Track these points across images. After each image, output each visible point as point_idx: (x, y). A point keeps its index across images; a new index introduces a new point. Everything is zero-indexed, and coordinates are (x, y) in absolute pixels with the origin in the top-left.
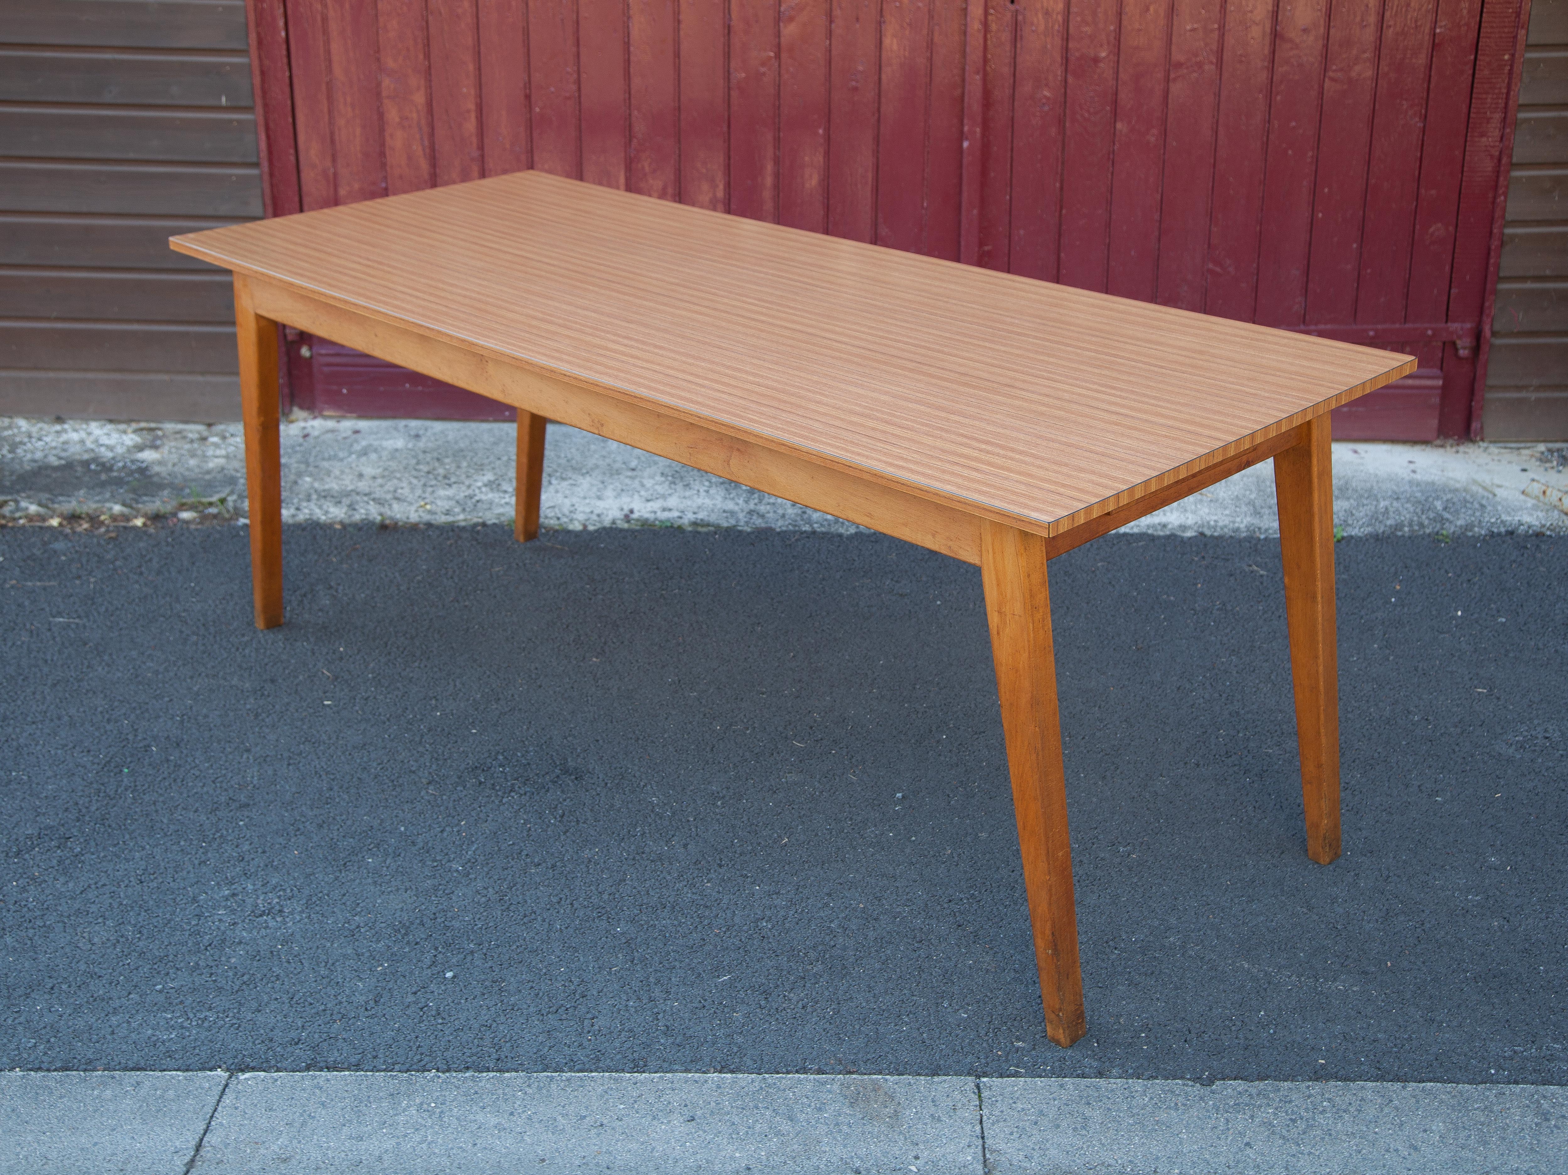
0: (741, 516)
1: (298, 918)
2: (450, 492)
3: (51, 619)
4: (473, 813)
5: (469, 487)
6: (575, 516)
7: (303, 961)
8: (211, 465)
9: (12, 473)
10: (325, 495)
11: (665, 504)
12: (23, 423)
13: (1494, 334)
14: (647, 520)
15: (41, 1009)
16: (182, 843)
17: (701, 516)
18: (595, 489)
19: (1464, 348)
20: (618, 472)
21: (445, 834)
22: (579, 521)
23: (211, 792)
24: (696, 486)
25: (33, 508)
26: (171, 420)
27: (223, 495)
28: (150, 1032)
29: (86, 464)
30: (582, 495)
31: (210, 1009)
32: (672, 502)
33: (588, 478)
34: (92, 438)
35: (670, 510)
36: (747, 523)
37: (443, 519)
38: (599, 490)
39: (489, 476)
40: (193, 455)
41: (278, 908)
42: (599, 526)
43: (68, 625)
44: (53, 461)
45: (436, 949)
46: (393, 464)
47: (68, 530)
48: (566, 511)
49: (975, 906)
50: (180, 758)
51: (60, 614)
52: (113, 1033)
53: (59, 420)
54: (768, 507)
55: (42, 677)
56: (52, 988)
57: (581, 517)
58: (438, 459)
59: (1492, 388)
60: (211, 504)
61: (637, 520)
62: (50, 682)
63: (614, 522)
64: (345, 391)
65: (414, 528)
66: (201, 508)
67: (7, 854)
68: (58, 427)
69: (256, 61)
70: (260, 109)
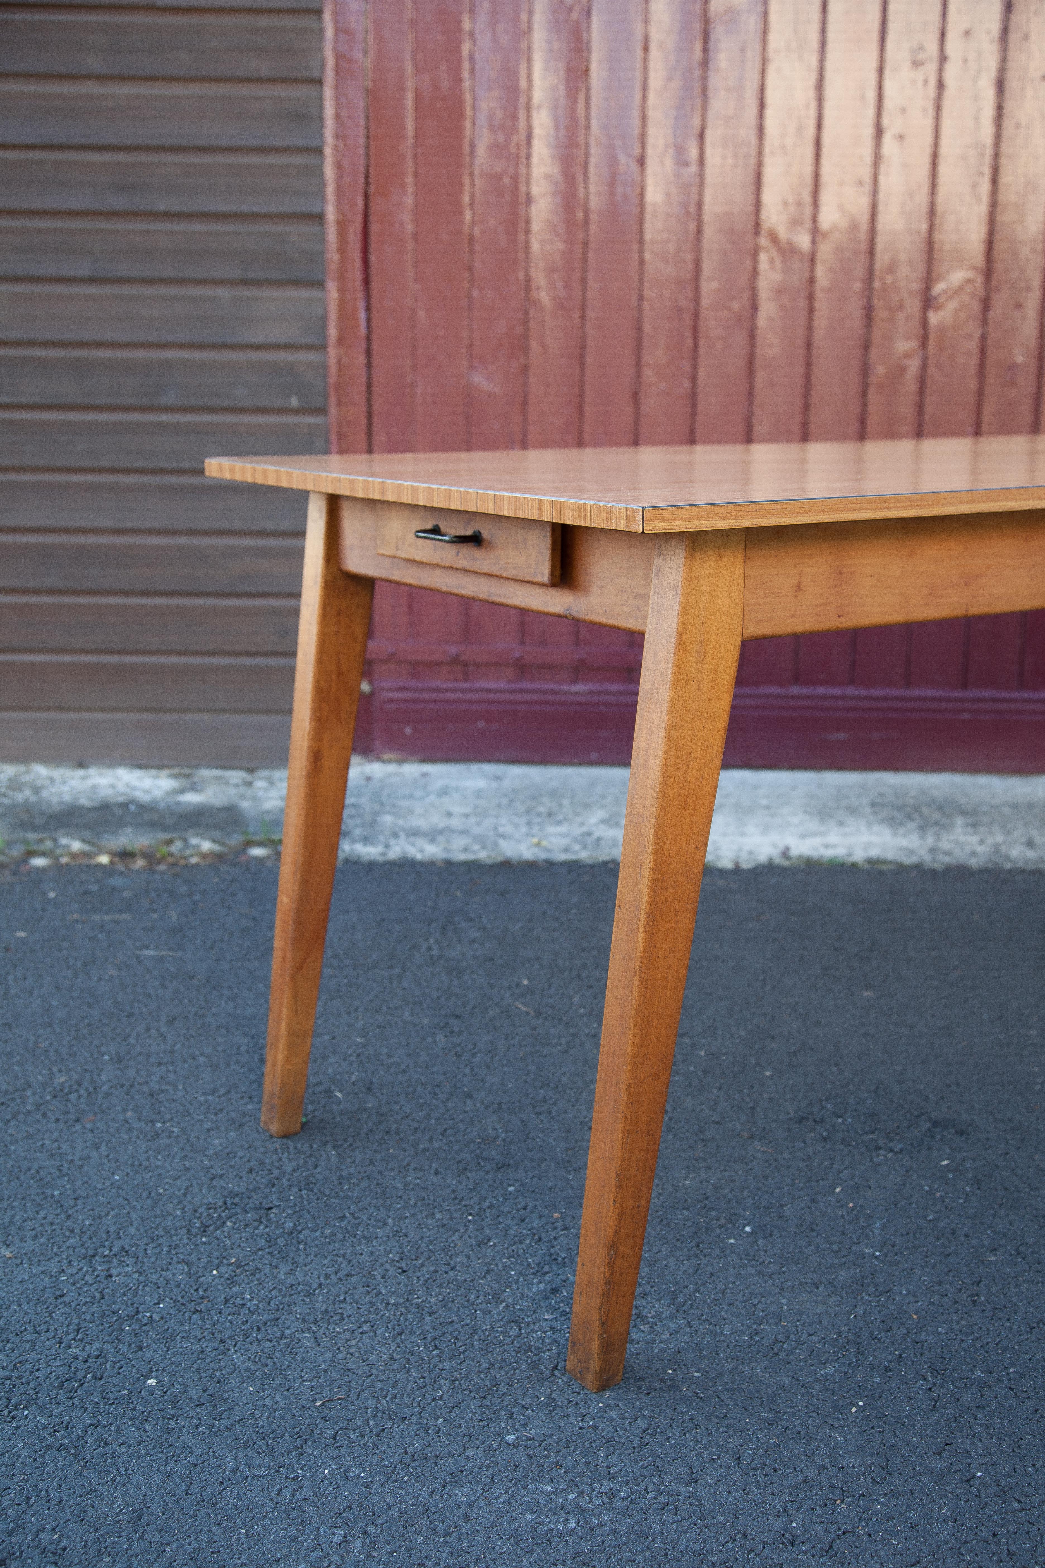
0: (923, 853)
2: (563, 828)
3: (137, 952)
4: (844, 1176)
5: (581, 824)
7: (721, 1395)
8: (267, 806)
9: (41, 813)
10: (415, 833)
11: (826, 842)
12: (41, 769)
14: (810, 857)
15: (331, 1473)
16: (438, 1216)
17: (874, 852)
20: (751, 810)
21: (822, 1206)
22: (728, 859)
24: (853, 822)
25: (76, 845)
26: (206, 766)
28: (530, 1516)
29: (124, 805)
31: (612, 1478)
32: (832, 838)
34: (122, 783)
35: (833, 846)
37: (565, 856)
39: (601, 814)
40: (243, 797)
42: (754, 863)
43: (162, 958)
44: (85, 802)
46: (482, 803)
47: (121, 867)
50: (379, 1104)
51: (146, 947)
52: (467, 1519)
53: (81, 765)
54: (951, 844)
55: (151, 1013)
57: (729, 854)
58: (533, 798)
61: (799, 857)
62: (163, 1018)
63: (770, 859)
64: (408, 731)
65: (532, 865)
67: (189, 1230)
68: (81, 772)
69: (332, 360)
70: (333, 411)
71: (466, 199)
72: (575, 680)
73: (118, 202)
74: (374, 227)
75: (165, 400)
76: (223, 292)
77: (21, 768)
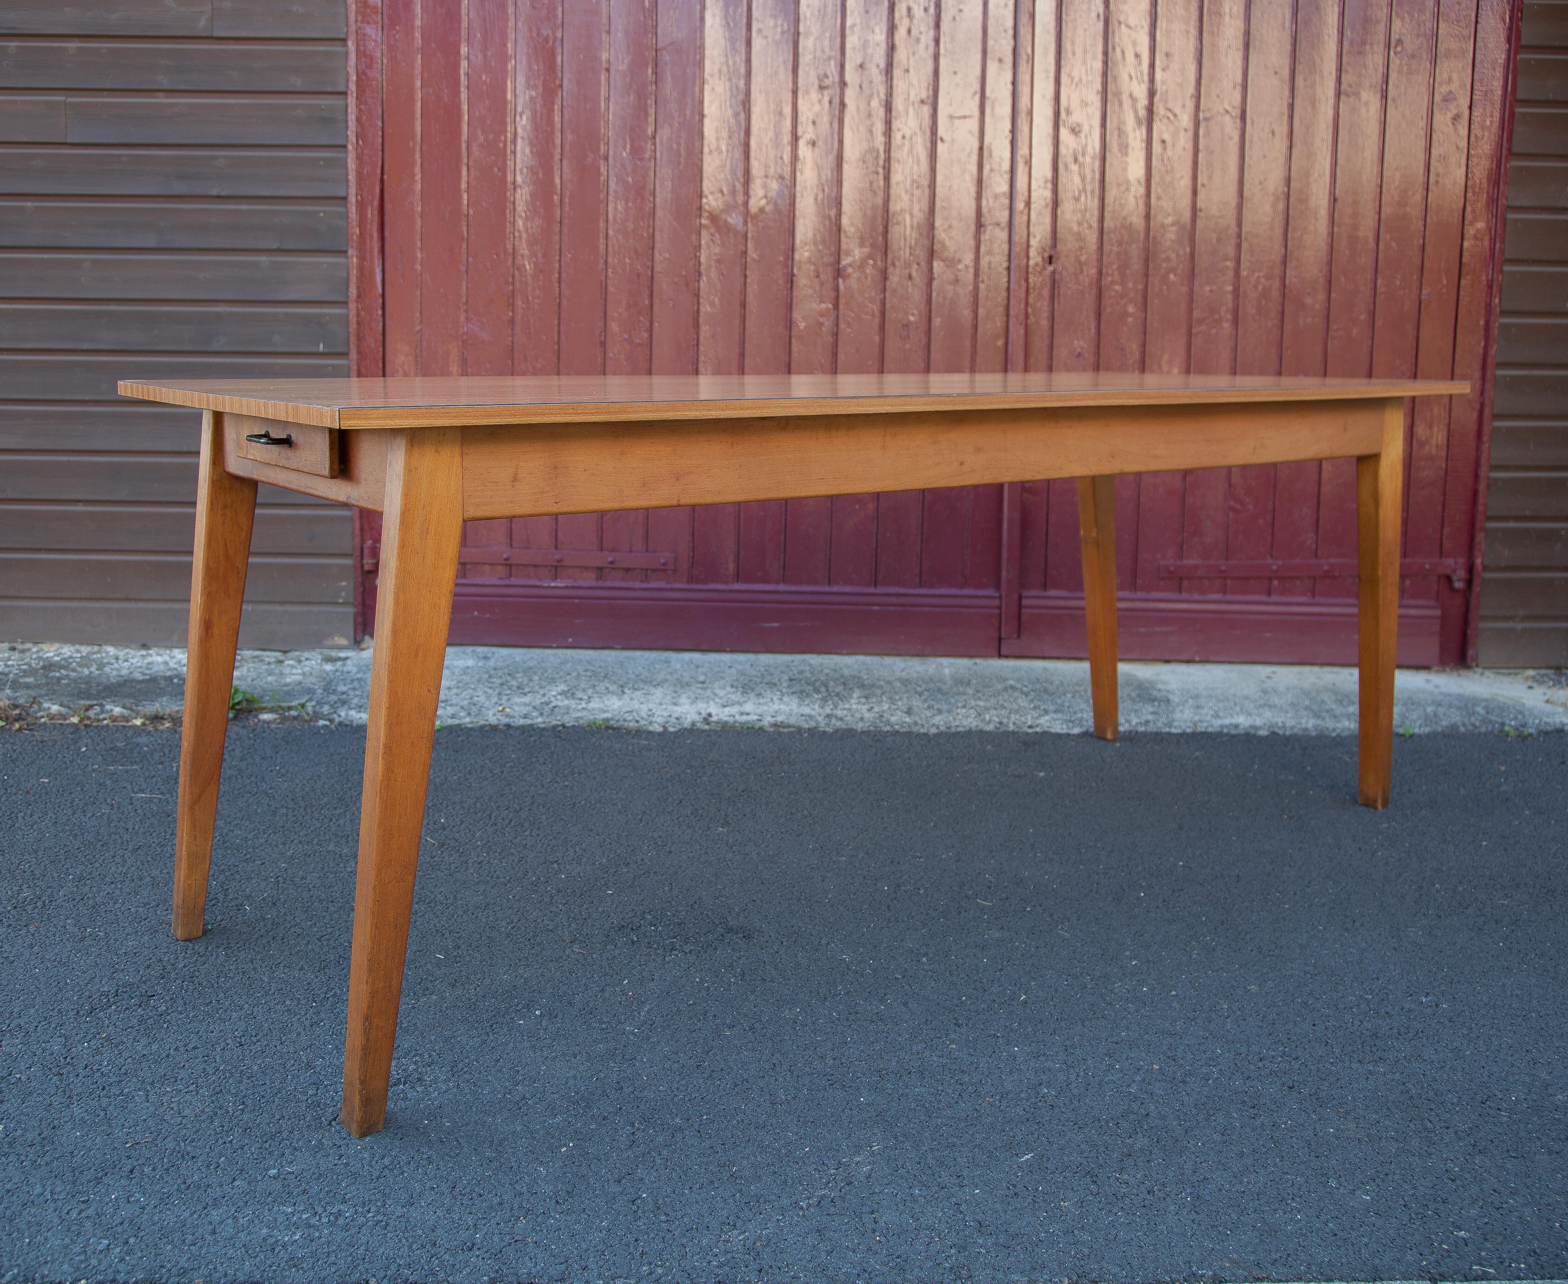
0: (820, 719)
1: (444, 1088)
2: (526, 700)
3: (133, 795)
4: (634, 972)
5: (544, 695)
6: (654, 720)
7: (461, 1140)
8: (288, 680)
9: (98, 684)
11: (742, 709)
12: (111, 650)
13: (1485, 568)
14: (726, 722)
15: (116, 1199)
16: (288, 1002)
17: (780, 719)
18: (669, 697)
19: (1459, 580)
20: (688, 684)
21: (607, 994)
22: (658, 724)
23: (317, 949)
24: (769, 695)
25: (117, 710)
26: (249, 649)
27: (303, 701)
28: (265, 1231)
29: (171, 678)
30: (657, 701)
31: (344, 1201)
32: (749, 707)
33: (660, 689)
34: (174, 661)
35: (748, 714)
36: (828, 725)
37: (522, 722)
38: (673, 698)
39: (562, 687)
40: (271, 673)
41: (416, 1075)
42: (678, 727)
43: (151, 800)
44: (138, 676)
45: (632, 1125)
46: (466, 678)
47: (150, 728)
48: (643, 714)
50: (278, 916)
51: (142, 791)
52: (214, 1232)
53: (145, 646)
54: (845, 712)
55: (122, 843)
56: (131, 1171)
57: (660, 720)
58: (510, 675)
59: (1484, 618)
60: (290, 708)
61: (717, 723)
62: (131, 848)
63: (693, 724)
65: (494, 729)
66: (281, 712)
67: (78, 1012)
68: (144, 652)
69: (353, 313)
70: (354, 355)
71: (464, 186)
72: (555, 578)
73: (181, 188)
74: (388, 206)
75: (216, 347)
76: (264, 259)
77: (96, 648)
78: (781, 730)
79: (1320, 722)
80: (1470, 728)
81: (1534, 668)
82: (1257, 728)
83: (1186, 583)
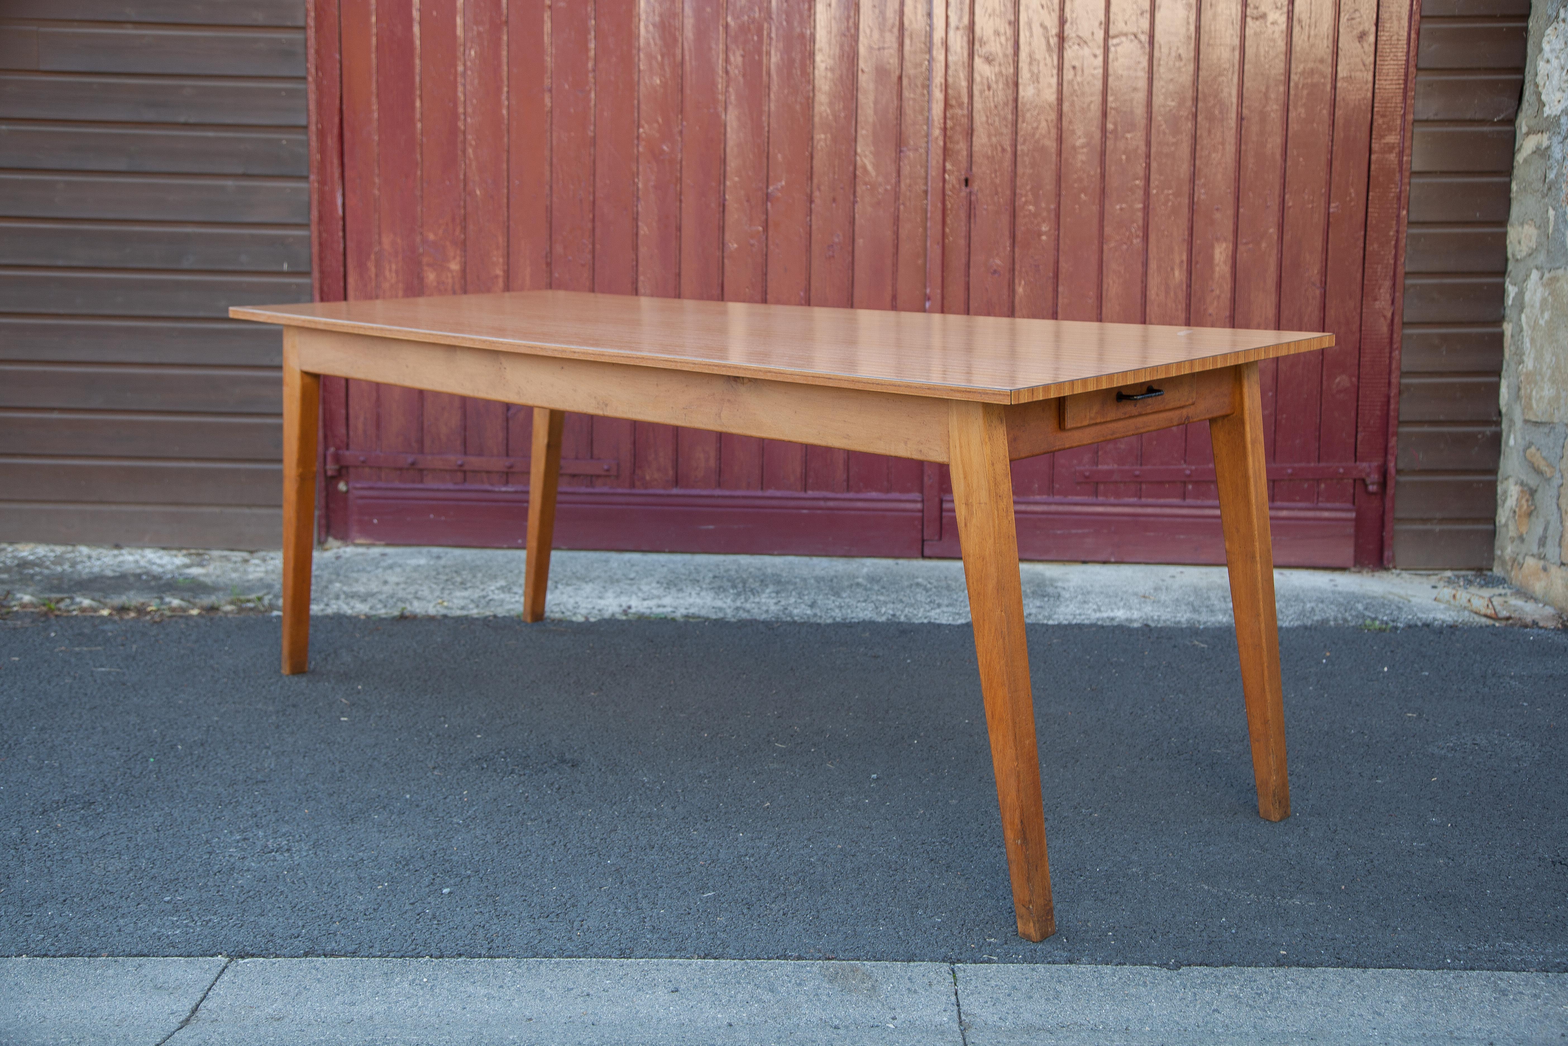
0: (729, 611)
1: (305, 854)
2: (466, 594)
3: (94, 669)
4: (476, 787)
5: (483, 590)
6: (578, 611)
7: (307, 883)
8: (251, 577)
9: (70, 580)
10: (354, 596)
11: (660, 602)
12: (85, 550)
13: (1399, 472)
14: (643, 614)
15: (52, 915)
16: (200, 806)
17: (692, 610)
18: (597, 592)
19: (1373, 484)
20: (618, 581)
21: (448, 800)
22: (582, 615)
23: (230, 773)
24: (689, 590)
25: (86, 602)
26: (218, 549)
27: (260, 594)
28: (155, 929)
29: (139, 576)
30: (585, 595)
32: (667, 600)
33: (591, 585)
34: (145, 559)
35: (664, 606)
36: (734, 616)
37: (459, 613)
38: (600, 592)
39: (502, 583)
40: (235, 570)
41: (286, 847)
42: (599, 617)
43: (109, 673)
44: (109, 573)
45: (435, 874)
46: (415, 575)
47: (117, 618)
48: (570, 607)
49: (946, 847)
50: (203, 753)
51: (102, 667)
52: (120, 930)
53: (117, 546)
54: (753, 605)
55: (81, 704)
56: (65, 901)
57: (584, 612)
58: (456, 572)
59: (1400, 520)
60: (249, 601)
61: (635, 614)
62: (88, 707)
63: (613, 615)
64: (375, 521)
65: (431, 619)
66: (239, 603)
67: (33, 813)
68: (116, 552)
69: (315, 234)
70: (316, 274)
71: (418, 116)
72: (507, 483)
73: (149, 115)
74: (347, 135)
75: (186, 265)
76: (230, 183)
77: (70, 548)
78: (691, 620)
79: (1195, 616)
80: (1341, 622)
81: (1452, 569)
82: (1131, 621)
83: (1101, 487)
